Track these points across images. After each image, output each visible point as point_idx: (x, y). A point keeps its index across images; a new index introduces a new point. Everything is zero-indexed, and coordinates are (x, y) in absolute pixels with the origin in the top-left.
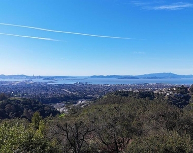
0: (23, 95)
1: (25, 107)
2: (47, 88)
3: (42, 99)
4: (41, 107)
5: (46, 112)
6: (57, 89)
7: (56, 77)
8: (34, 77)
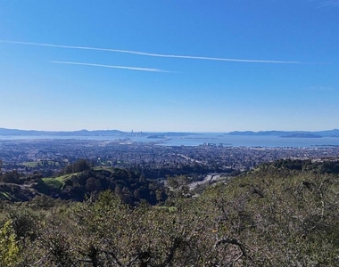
0: (115, 163)
1: (118, 183)
2: (154, 152)
3: (145, 171)
4: (142, 184)
5: (151, 193)
6: (170, 154)
7: (169, 134)
8: (133, 134)
